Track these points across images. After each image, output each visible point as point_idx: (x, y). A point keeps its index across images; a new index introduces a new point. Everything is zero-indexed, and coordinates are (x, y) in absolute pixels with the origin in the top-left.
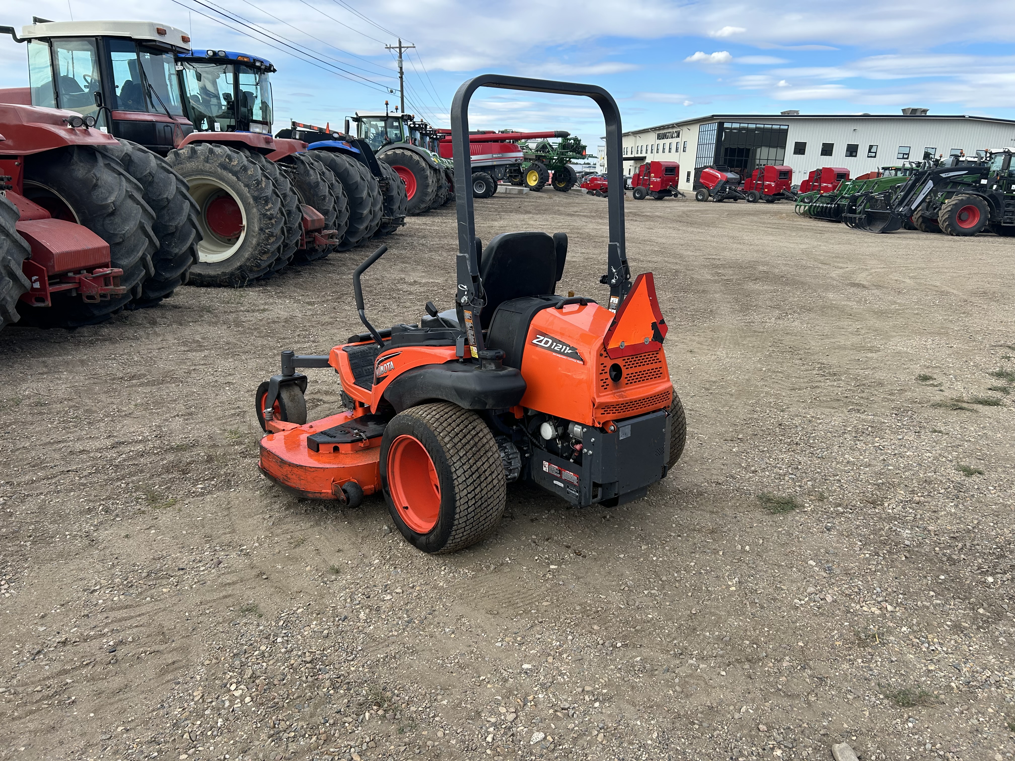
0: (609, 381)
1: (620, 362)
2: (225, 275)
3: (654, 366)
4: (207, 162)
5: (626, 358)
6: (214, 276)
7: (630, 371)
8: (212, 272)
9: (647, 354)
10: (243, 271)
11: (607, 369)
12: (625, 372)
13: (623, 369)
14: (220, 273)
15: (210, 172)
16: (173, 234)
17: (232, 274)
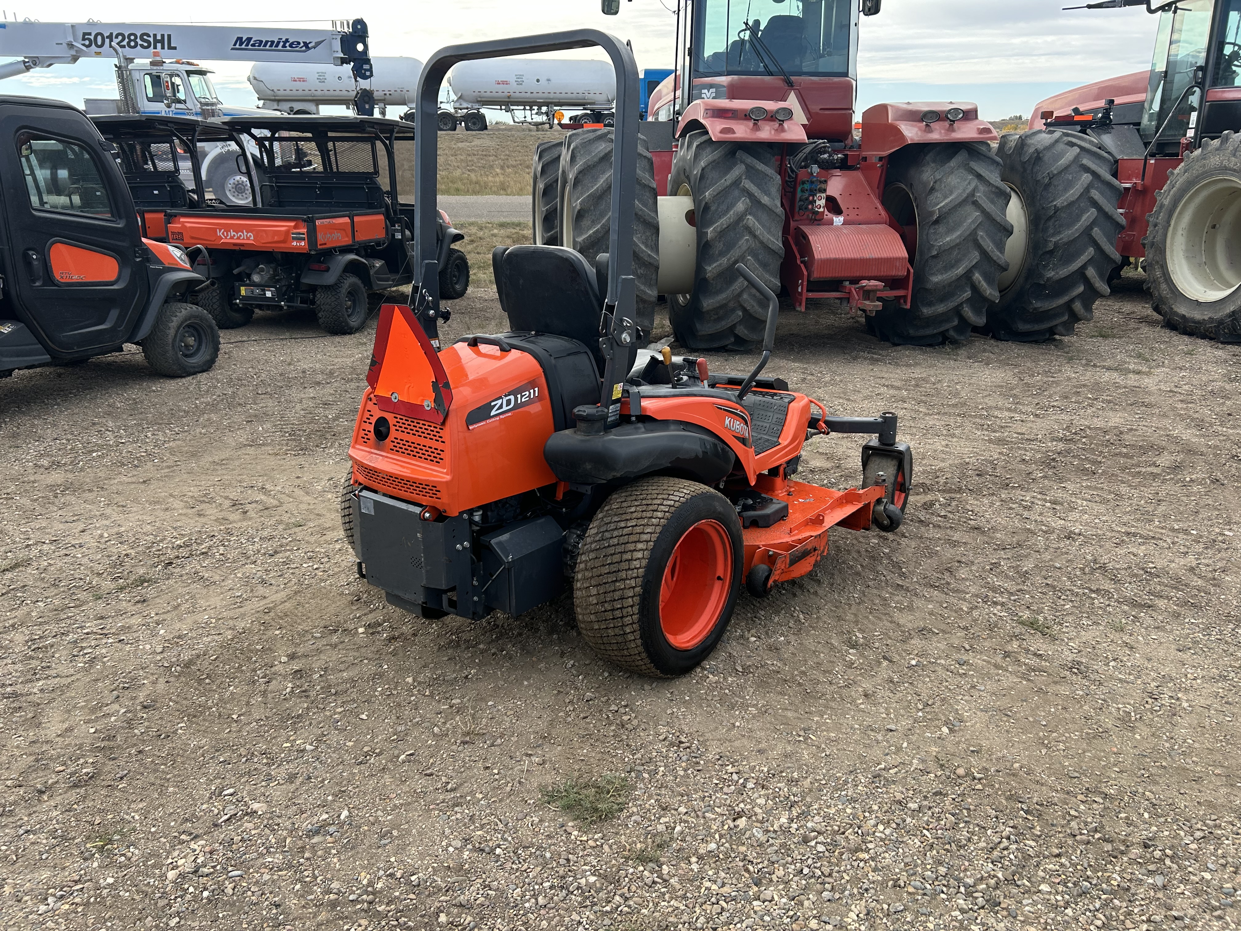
0: (372, 435)
1: (389, 416)
2: (1212, 323)
3: (434, 444)
4: (1234, 155)
5: (399, 417)
6: (1198, 322)
7: (400, 435)
8: (1197, 315)
9: (427, 423)
10: (1235, 319)
11: (373, 420)
12: (393, 433)
13: (393, 429)
14: (1206, 318)
15: (1235, 170)
16: (1051, 252)
17: (1221, 322)
